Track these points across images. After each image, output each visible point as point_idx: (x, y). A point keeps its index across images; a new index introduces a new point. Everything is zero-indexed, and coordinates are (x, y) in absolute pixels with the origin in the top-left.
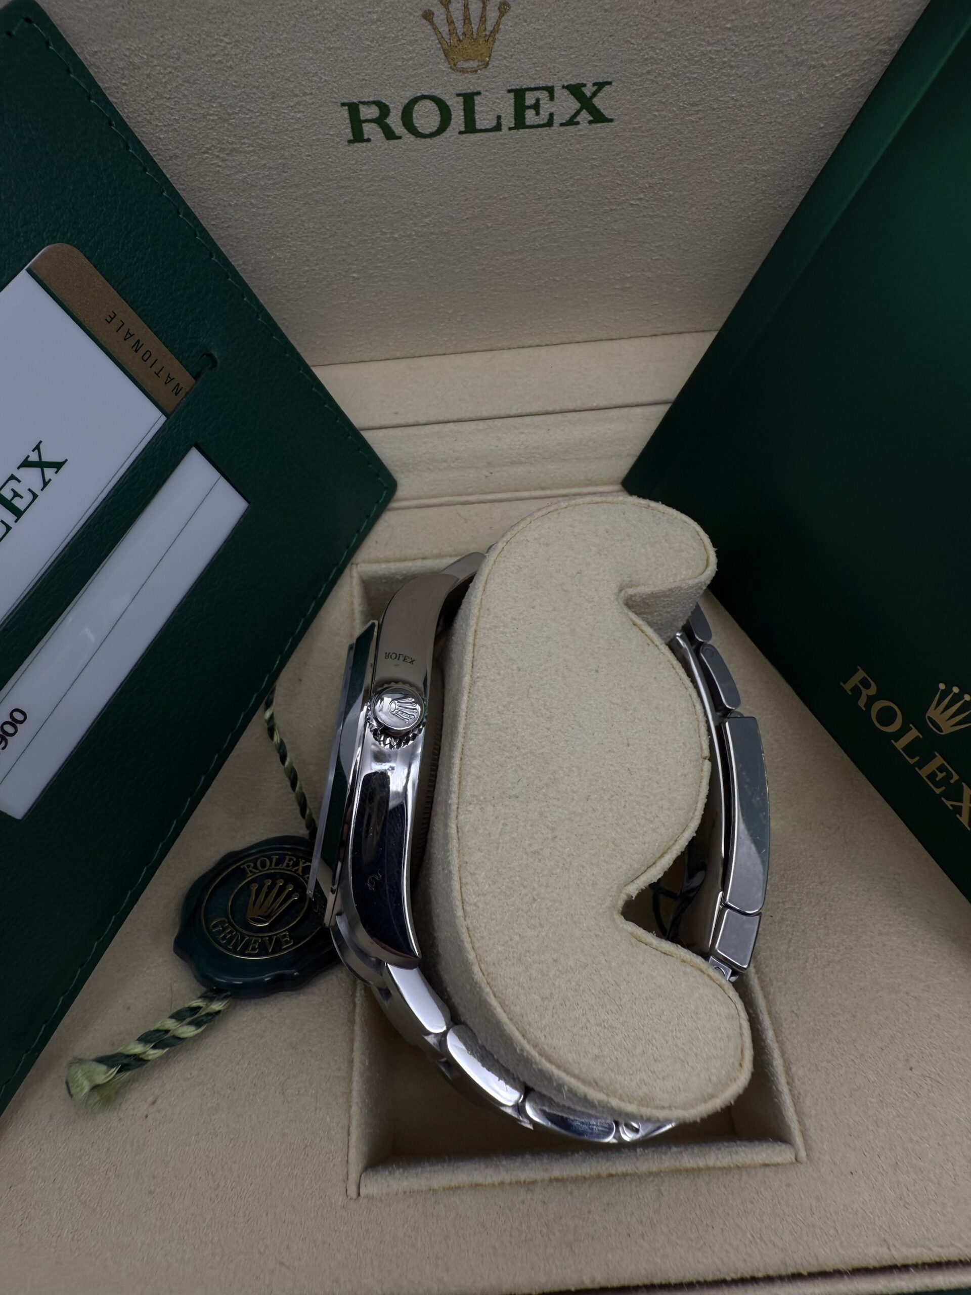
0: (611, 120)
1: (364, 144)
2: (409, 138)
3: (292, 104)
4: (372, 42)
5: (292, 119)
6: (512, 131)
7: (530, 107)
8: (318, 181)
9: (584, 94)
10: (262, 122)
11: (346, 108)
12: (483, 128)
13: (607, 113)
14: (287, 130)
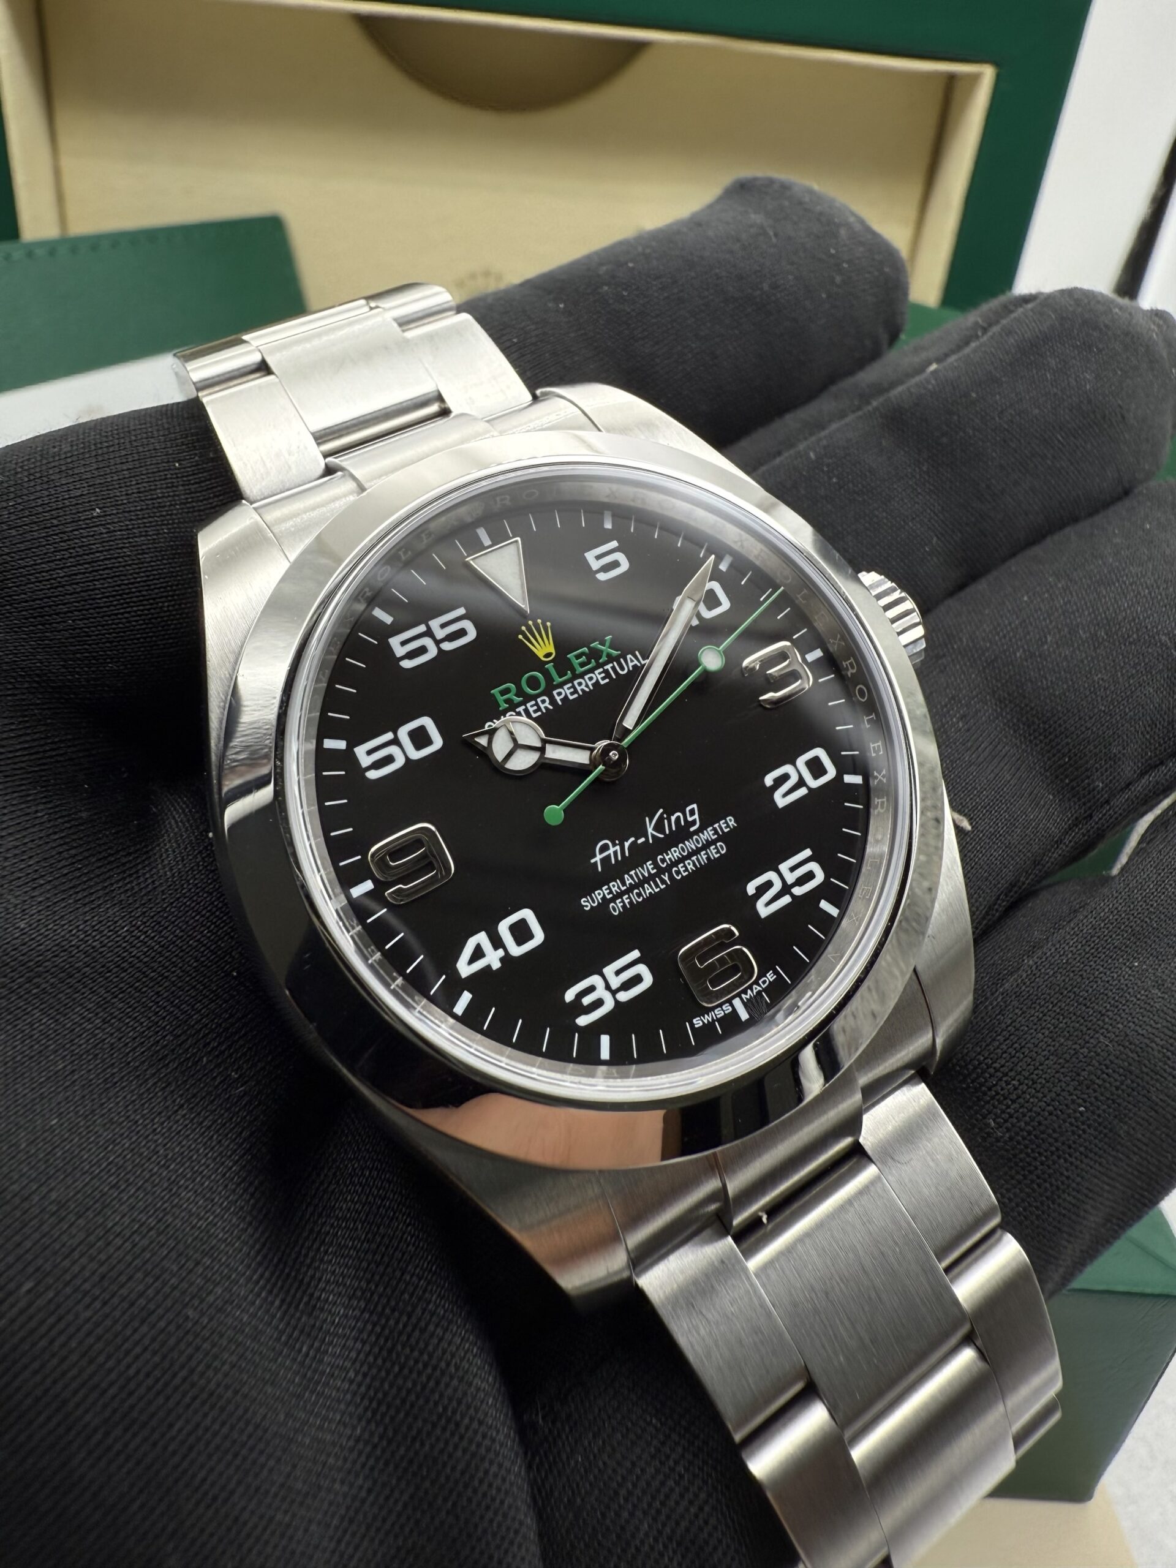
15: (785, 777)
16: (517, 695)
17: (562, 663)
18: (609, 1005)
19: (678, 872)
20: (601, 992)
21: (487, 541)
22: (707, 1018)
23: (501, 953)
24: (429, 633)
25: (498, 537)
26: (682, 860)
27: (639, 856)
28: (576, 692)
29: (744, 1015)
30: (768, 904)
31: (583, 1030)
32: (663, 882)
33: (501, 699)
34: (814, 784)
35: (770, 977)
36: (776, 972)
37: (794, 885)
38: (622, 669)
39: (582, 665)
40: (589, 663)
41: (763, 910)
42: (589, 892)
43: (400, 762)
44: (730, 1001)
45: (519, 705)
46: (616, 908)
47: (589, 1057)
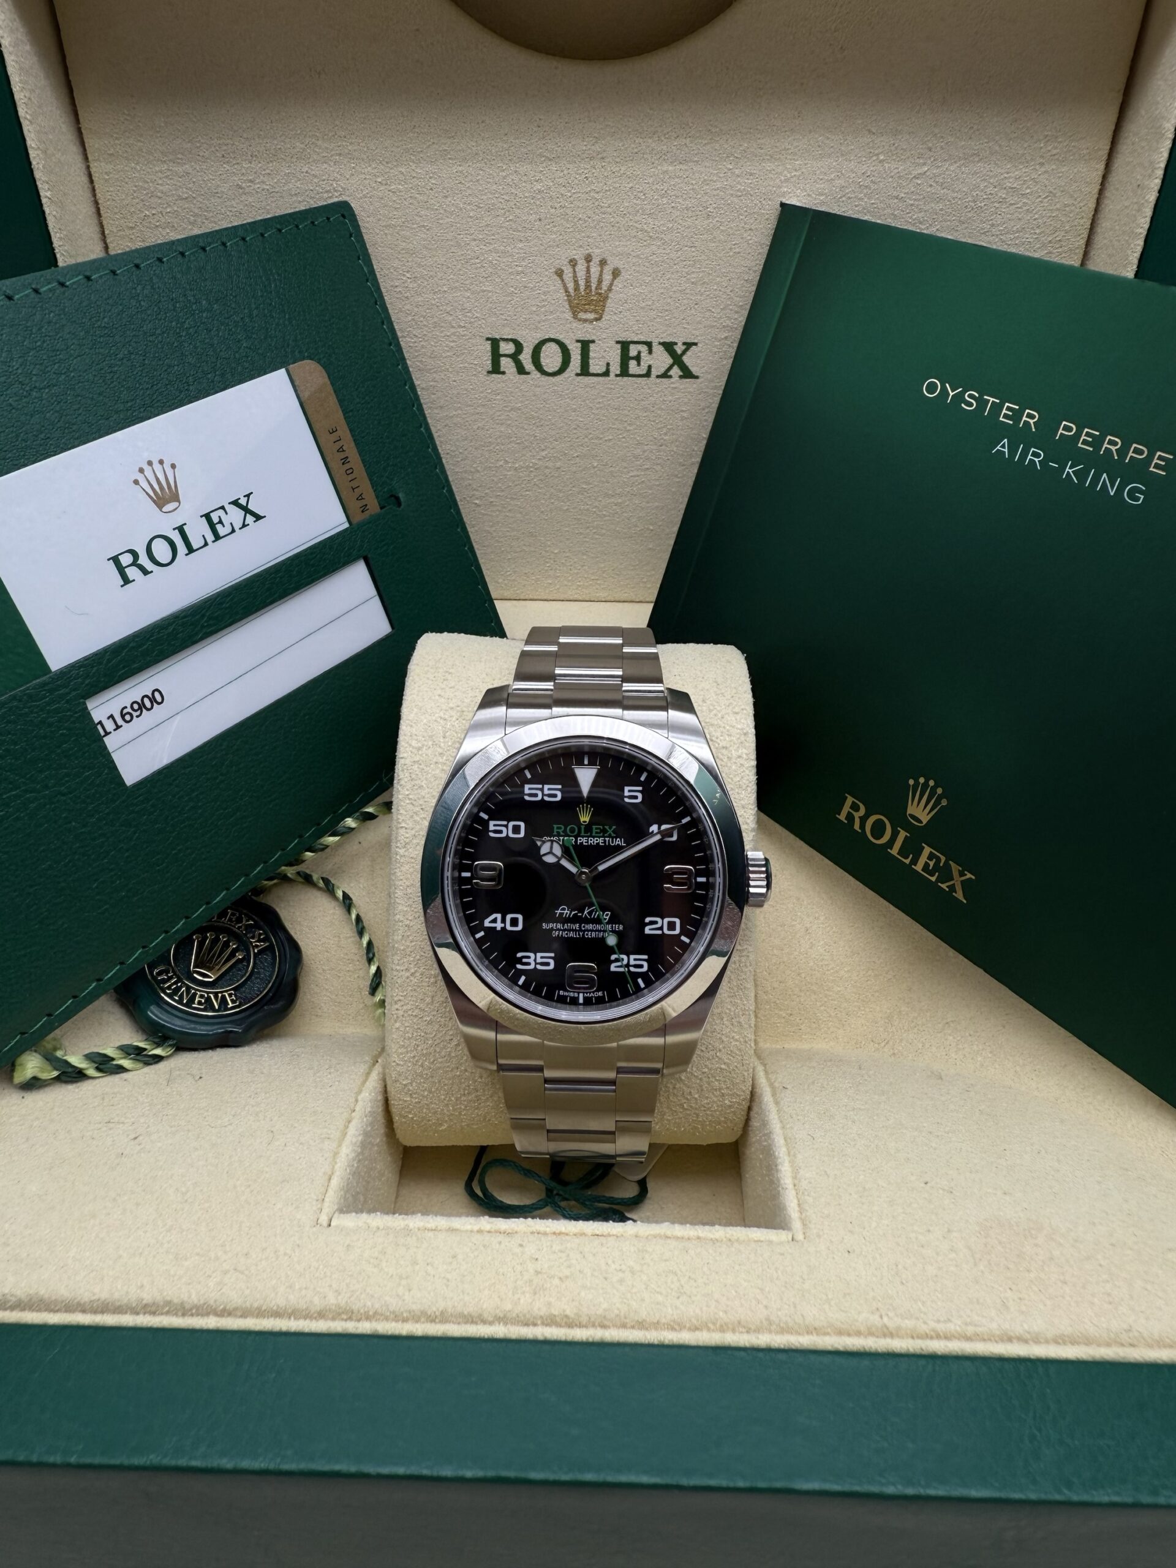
0: (697, 377)
1: (500, 376)
2: (536, 375)
3: (448, 334)
4: (515, 289)
5: (447, 347)
6: (618, 378)
7: (633, 358)
8: (459, 405)
9: (675, 351)
10: (423, 347)
11: (490, 342)
12: (595, 372)
13: (694, 370)
14: (441, 356)
15: (656, 922)
16: (563, 832)
17: (588, 828)
18: (532, 967)
19: (587, 935)
20: (531, 961)
21: (586, 762)
22: (566, 994)
23: (503, 925)
24: (542, 790)
25: (592, 763)
26: (592, 931)
27: (575, 919)
28: (588, 842)
29: (581, 1001)
30: (616, 967)
31: (517, 969)
32: (579, 935)
33: (555, 830)
34: (666, 931)
35: (600, 994)
36: (603, 993)
37: (632, 966)
38: (613, 843)
39: (596, 833)
40: (600, 833)
41: (613, 968)
42: (548, 922)
43: (504, 835)
44: (579, 993)
45: (562, 836)
46: (555, 934)
47: (514, 981)
